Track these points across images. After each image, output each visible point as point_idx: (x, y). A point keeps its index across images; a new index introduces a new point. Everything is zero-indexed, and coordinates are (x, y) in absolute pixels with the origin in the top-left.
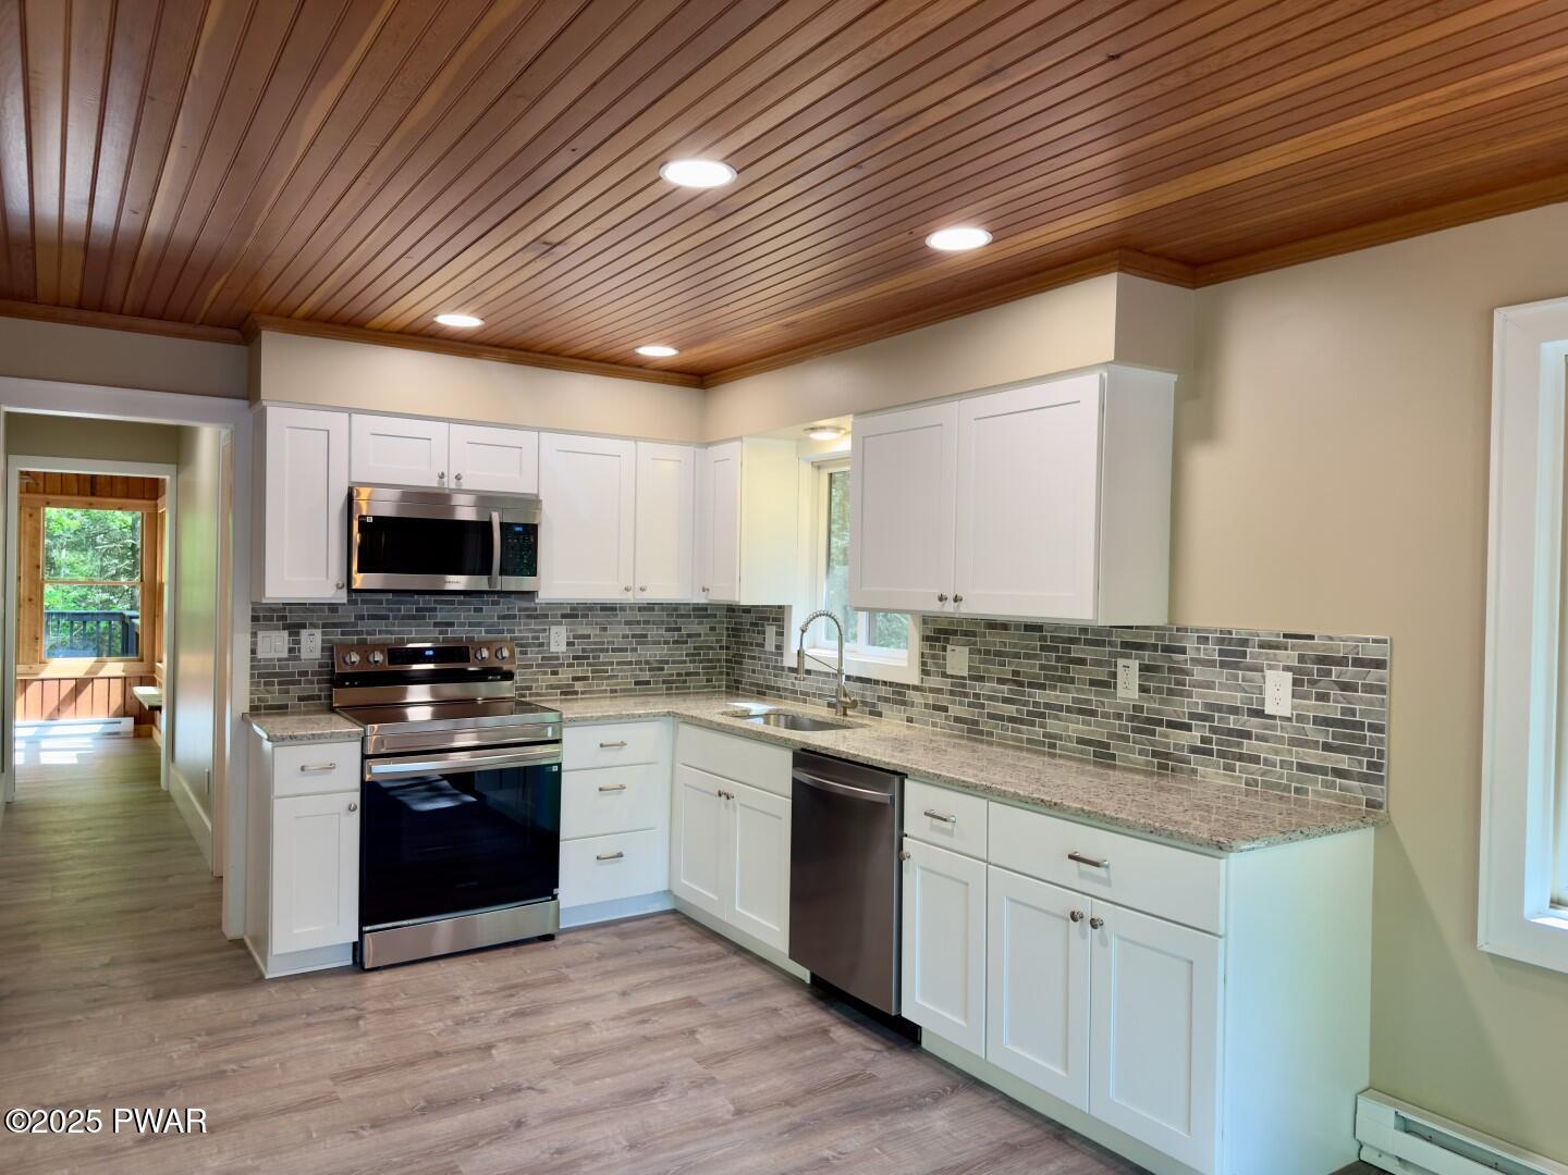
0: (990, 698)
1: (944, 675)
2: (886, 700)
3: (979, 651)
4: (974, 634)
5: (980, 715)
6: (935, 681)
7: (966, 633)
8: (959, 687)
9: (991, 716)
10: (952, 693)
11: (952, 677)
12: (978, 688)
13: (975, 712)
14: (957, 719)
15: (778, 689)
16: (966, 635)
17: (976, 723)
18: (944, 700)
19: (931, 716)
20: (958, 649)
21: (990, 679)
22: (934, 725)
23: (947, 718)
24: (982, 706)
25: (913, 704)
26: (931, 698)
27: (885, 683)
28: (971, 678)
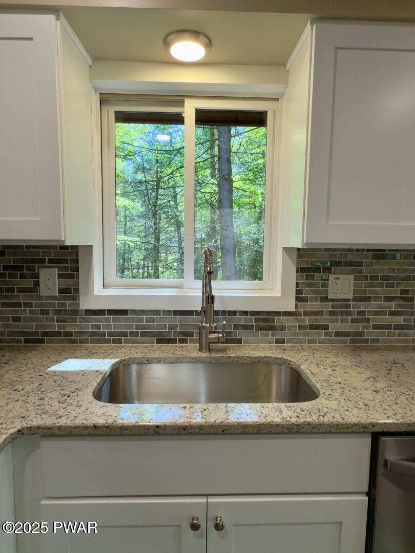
0: (376, 313)
1: (325, 299)
2: (246, 327)
3: (366, 278)
4: (360, 264)
5: (364, 327)
6: (312, 306)
7: (351, 264)
8: (341, 308)
9: (376, 327)
10: (332, 313)
11: (333, 300)
12: (363, 306)
13: (360, 327)
14: (338, 334)
15: (68, 334)
16: (350, 265)
17: (360, 334)
18: (323, 320)
19: (308, 335)
20: (341, 277)
21: (376, 299)
22: (310, 341)
23: (326, 335)
24: (368, 320)
25: (283, 328)
26: (307, 321)
27: (245, 313)
28: (355, 299)
